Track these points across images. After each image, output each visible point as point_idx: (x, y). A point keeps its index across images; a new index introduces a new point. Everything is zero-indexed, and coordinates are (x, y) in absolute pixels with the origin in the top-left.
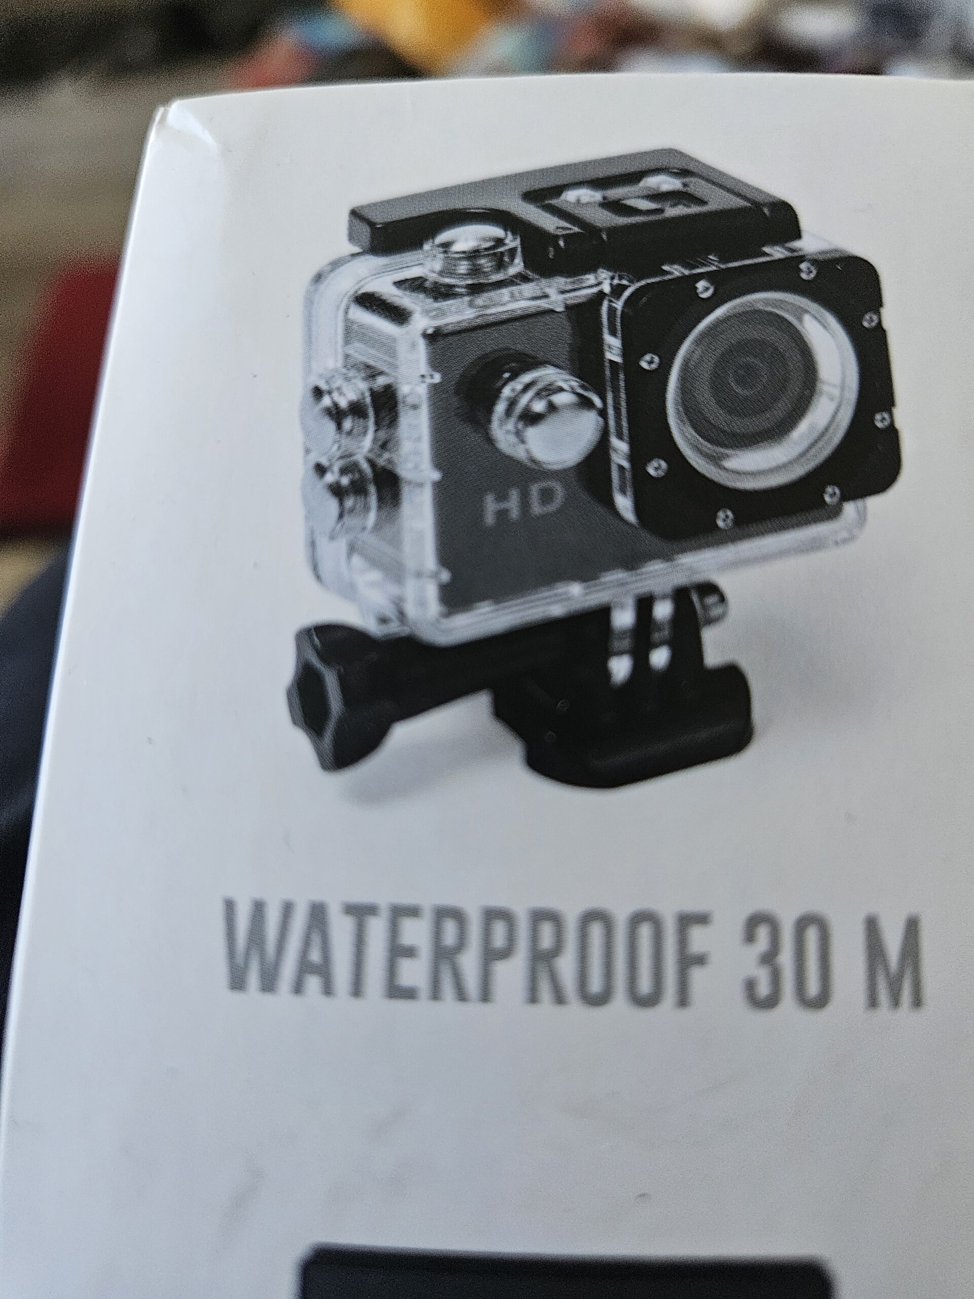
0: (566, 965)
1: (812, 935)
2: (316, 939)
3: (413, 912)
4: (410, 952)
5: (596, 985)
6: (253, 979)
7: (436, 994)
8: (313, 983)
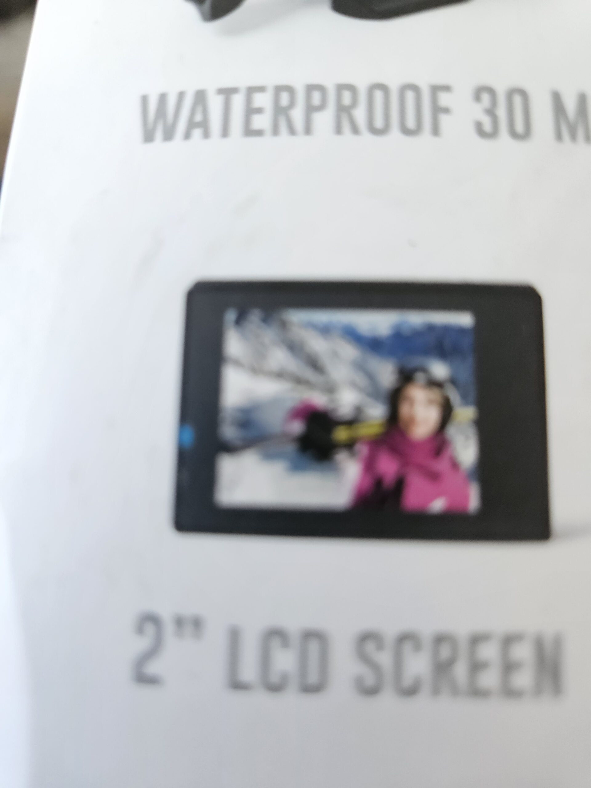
0: (360, 114)
1: (518, 100)
2: (199, 110)
3: (261, 89)
4: (259, 111)
5: (379, 123)
6: (159, 134)
7: (276, 131)
8: (197, 133)
